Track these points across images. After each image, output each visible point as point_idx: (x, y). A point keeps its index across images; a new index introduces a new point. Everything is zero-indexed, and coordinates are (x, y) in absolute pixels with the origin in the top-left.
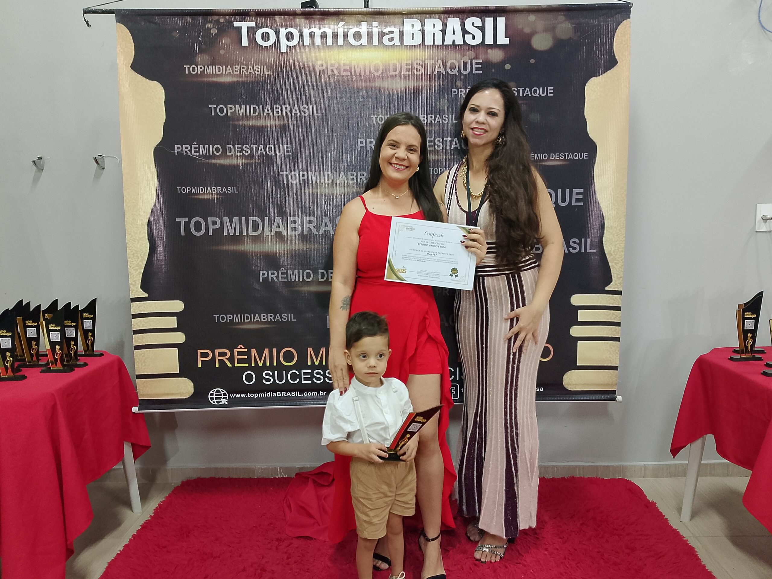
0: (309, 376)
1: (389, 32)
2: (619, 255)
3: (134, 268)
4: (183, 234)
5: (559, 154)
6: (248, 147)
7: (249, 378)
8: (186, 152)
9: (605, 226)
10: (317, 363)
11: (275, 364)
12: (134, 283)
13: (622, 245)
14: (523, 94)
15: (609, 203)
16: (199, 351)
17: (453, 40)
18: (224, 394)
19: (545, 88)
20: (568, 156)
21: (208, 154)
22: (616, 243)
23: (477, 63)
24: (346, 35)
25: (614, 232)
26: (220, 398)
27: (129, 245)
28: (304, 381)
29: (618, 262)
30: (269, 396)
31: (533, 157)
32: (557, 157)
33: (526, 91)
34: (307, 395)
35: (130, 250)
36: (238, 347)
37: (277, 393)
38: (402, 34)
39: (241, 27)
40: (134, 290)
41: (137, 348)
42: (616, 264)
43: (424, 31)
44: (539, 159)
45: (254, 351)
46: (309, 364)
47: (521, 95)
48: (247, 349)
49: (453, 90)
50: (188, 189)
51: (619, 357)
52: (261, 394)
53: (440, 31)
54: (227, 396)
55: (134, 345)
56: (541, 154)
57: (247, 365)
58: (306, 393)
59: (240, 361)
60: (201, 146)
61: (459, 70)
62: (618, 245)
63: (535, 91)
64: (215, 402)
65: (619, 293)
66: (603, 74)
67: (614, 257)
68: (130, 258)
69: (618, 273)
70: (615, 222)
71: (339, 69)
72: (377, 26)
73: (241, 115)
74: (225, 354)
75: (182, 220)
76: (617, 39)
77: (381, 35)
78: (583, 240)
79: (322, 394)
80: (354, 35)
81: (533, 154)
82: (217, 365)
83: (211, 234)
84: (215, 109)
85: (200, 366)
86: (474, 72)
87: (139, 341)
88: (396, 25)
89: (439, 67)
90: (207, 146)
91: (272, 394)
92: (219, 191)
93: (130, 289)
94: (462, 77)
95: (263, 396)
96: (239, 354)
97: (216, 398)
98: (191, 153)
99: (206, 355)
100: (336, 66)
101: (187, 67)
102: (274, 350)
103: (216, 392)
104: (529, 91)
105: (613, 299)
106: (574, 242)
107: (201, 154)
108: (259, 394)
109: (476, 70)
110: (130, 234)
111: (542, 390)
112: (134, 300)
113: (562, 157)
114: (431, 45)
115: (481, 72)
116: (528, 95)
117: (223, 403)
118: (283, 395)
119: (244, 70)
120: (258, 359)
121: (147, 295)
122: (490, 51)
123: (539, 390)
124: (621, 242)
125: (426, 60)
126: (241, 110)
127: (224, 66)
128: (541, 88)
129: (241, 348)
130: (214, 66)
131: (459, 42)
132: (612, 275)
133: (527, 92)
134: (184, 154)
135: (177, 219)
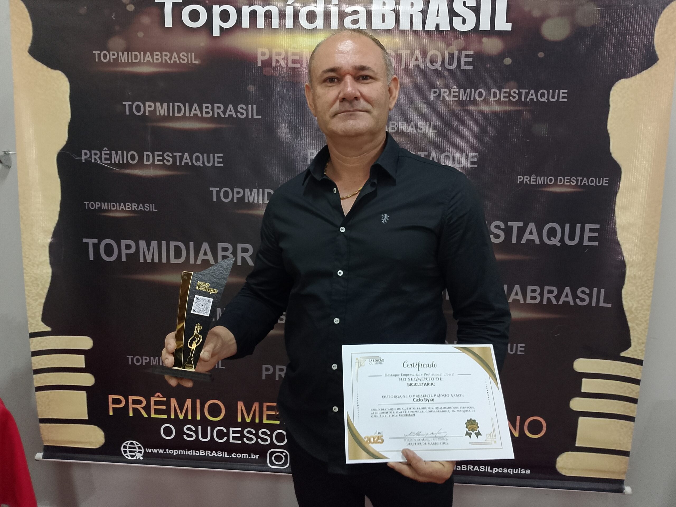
0: (239, 435)
1: (353, 11)
2: (643, 314)
3: (34, 298)
4: (91, 258)
5: (569, 178)
6: (171, 155)
7: (168, 432)
8: (95, 159)
9: (627, 275)
10: (248, 420)
11: (198, 418)
12: (33, 315)
13: (647, 301)
14: (526, 98)
15: (634, 245)
16: (111, 397)
17: (437, 24)
18: (139, 448)
19: (557, 91)
20: (582, 181)
21: (121, 162)
22: (640, 298)
23: (467, 56)
24: (296, 16)
25: (638, 284)
26: (134, 452)
27: (27, 270)
28: (232, 440)
29: (641, 323)
30: (191, 454)
31: (535, 180)
32: (567, 182)
33: (530, 94)
34: (235, 456)
35: (28, 276)
36: (155, 394)
37: (201, 451)
38: (369, 14)
39: (165, 3)
40: (33, 324)
41: (39, 389)
42: (637, 324)
43: (399, 11)
44: (543, 183)
45: (173, 402)
46: (239, 420)
47: (523, 100)
48: (165, 398)
49: (433, 90)
50: (97, 205)
51: (631, 441)
52: (182, 451)
53: (420, 11)
54: (143, 450)
55: (35, 386)
56: (546, 177)
57: (165, 417)
58: (235, 454)
59: (157, 412)
60: (113, 152)
61: (442, 65)
62: (642, 301)
63: (543, 95)
64: (129, 456)
65: (640, 362)
66: (636, 74)
67: (636, 316)
68: (28, 286)
69: (639, 336)
70: (641, 270)
71: (286, 59)
72: (338, 4)
73: (162, 114)
74: (140, 402)
75: (91, 241)
76: (660, 28)
77: (342, 15)
78: (595, 290)
79: (253, 456)
80: (307, 15)
81: (535, 177)
82: (131, 414)
83: (124, 259)
84: (131, 107)
85: (111, 413)
86: (463, 67)
87: (42, 381)
88: (362, 3)
89: (417, 60)
90: (120, 152)
91: (194, 452)
92: (134, 208)
93: (29, 323)
94: (446, 73)
95: (184, 454)
96: (157, 403)
97: (130, 452)
98: (101, 160)
99: (118, 401)
100: (283, 56)
101: (96, 53)
102: (198, 402)
103: (130, 445)
104: (534, 94)
105: (630, 369)
106: (583, 292)
107: (113, 162)
108: (180, 451)
109: (465, 65)
110: (27, 258)
111: (529, 473)
112: (33, 335)
113: (573, 182)
114: (406, 30)
115: (471, 67)
116: (533, 99)
117: (138, 458)
118: (208, 454)
119: (167, 58)
120: (178, 411)
121: (49, 329)
122: (485, 40)
123: (524, 472)
124: (647, 298)
125: (399, 50)
126: (162, 109)
127: (142, 53)
128: (551, 91)
129: (158, 396)
130: (130, 53)
131: (445, 26)
132: (632, 338)
133: (532, 95)
134: (93, 161)
135: (85, 240)
